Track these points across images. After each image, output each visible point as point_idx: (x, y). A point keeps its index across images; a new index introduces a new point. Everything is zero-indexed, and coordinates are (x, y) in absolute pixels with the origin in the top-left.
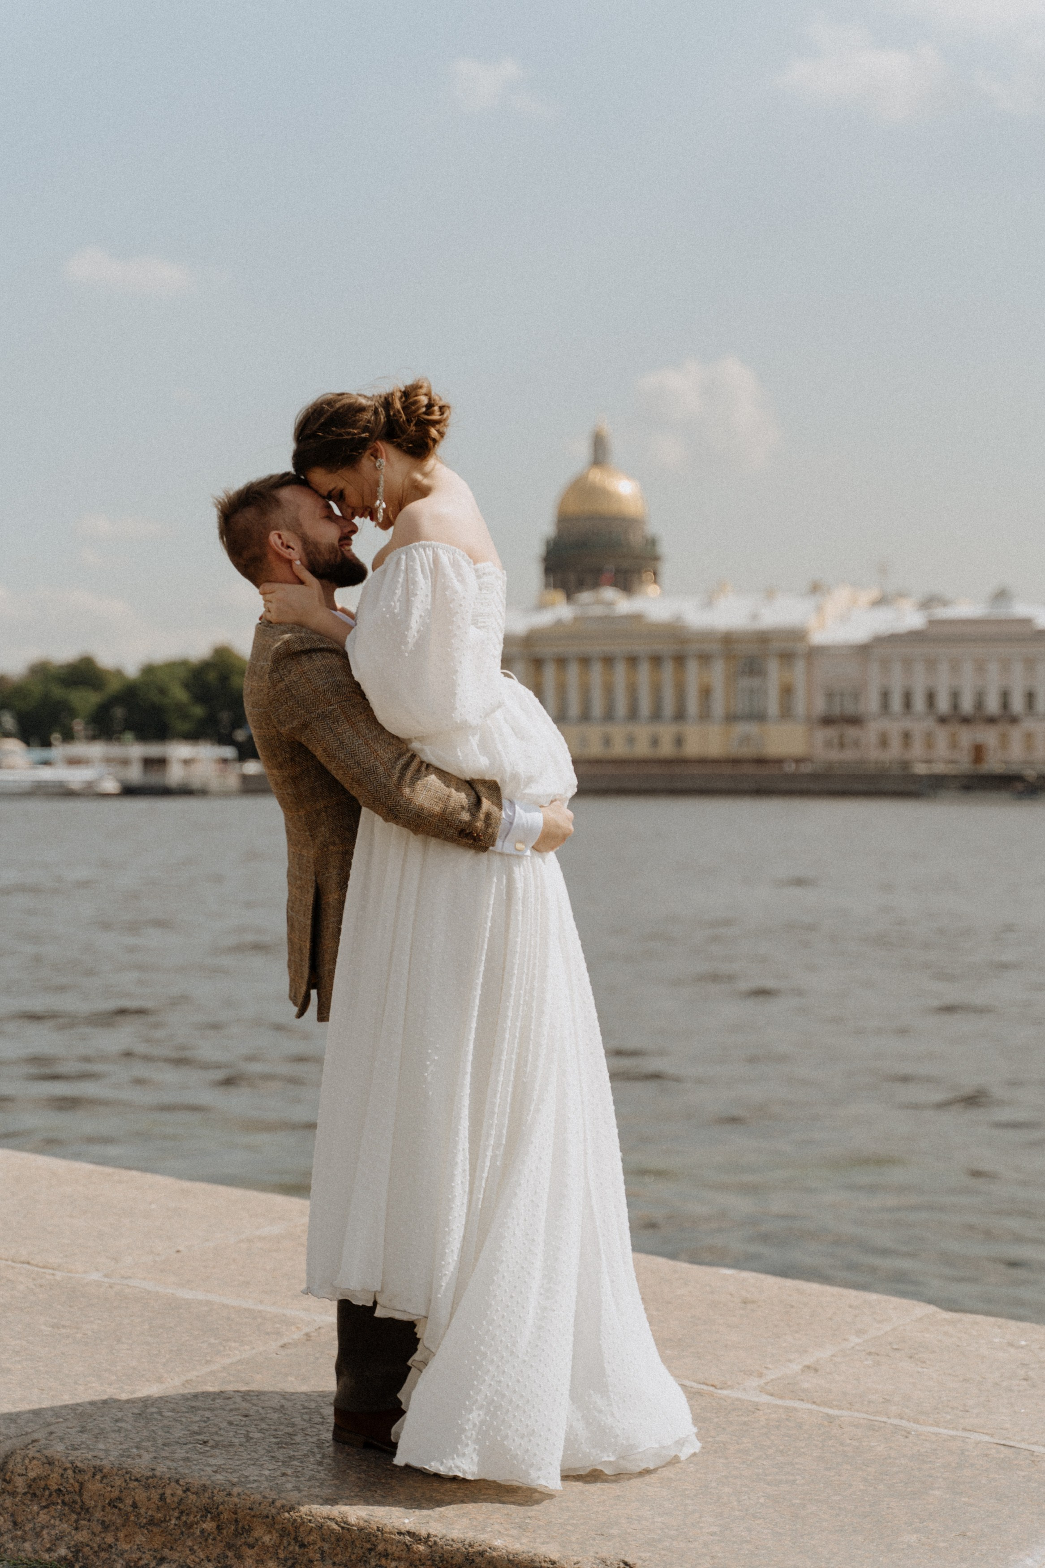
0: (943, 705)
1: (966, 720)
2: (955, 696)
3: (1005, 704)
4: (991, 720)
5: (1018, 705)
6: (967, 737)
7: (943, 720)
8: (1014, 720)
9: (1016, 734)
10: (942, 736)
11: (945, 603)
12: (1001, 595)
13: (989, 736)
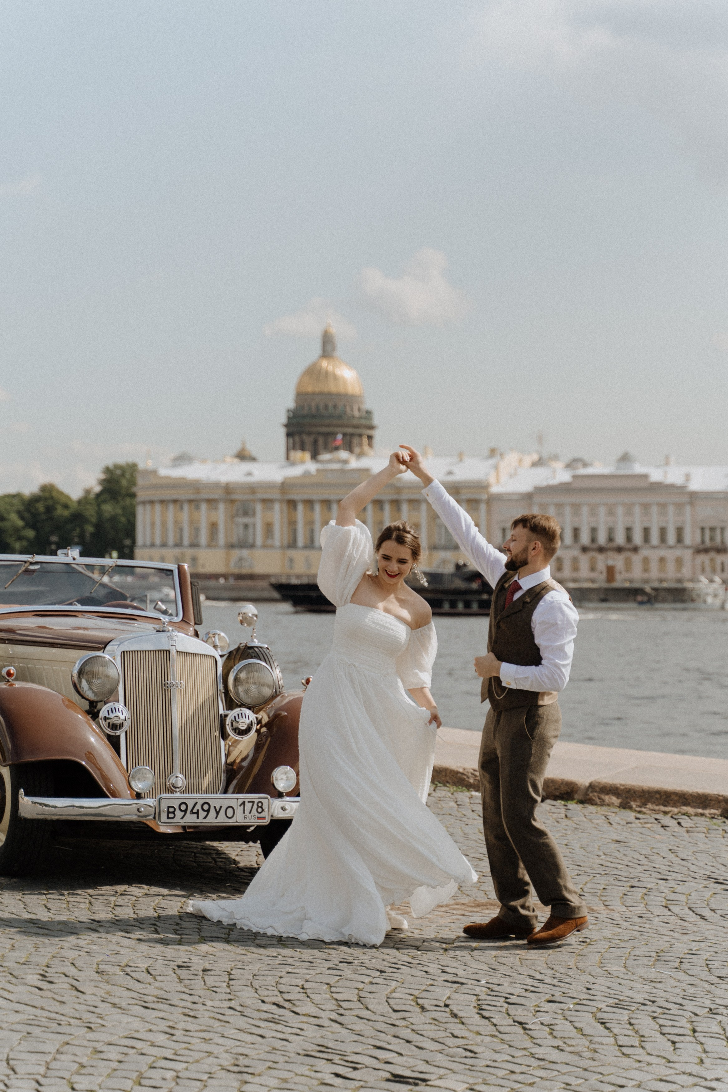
0: (585, 539)
1: (601, 550)
2: (594, 531)
3: (629, 539)
4: (619, 550)
5: (638, 538)
6: (602, 561)
7: (585, 550)
8: (635, 549)
9: (637, 559)
10: (584, 561)
11: (585, 465)
12: (625, 458)
13: (618, 561)
